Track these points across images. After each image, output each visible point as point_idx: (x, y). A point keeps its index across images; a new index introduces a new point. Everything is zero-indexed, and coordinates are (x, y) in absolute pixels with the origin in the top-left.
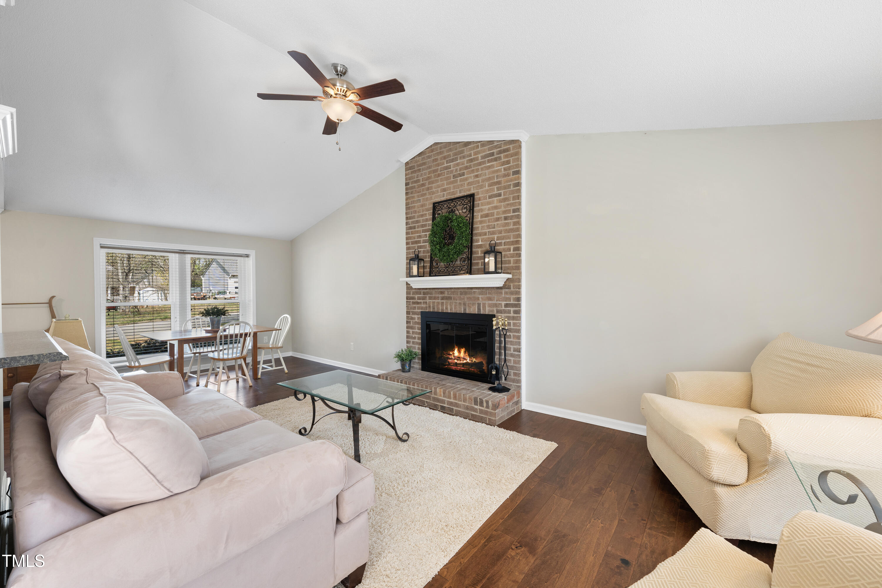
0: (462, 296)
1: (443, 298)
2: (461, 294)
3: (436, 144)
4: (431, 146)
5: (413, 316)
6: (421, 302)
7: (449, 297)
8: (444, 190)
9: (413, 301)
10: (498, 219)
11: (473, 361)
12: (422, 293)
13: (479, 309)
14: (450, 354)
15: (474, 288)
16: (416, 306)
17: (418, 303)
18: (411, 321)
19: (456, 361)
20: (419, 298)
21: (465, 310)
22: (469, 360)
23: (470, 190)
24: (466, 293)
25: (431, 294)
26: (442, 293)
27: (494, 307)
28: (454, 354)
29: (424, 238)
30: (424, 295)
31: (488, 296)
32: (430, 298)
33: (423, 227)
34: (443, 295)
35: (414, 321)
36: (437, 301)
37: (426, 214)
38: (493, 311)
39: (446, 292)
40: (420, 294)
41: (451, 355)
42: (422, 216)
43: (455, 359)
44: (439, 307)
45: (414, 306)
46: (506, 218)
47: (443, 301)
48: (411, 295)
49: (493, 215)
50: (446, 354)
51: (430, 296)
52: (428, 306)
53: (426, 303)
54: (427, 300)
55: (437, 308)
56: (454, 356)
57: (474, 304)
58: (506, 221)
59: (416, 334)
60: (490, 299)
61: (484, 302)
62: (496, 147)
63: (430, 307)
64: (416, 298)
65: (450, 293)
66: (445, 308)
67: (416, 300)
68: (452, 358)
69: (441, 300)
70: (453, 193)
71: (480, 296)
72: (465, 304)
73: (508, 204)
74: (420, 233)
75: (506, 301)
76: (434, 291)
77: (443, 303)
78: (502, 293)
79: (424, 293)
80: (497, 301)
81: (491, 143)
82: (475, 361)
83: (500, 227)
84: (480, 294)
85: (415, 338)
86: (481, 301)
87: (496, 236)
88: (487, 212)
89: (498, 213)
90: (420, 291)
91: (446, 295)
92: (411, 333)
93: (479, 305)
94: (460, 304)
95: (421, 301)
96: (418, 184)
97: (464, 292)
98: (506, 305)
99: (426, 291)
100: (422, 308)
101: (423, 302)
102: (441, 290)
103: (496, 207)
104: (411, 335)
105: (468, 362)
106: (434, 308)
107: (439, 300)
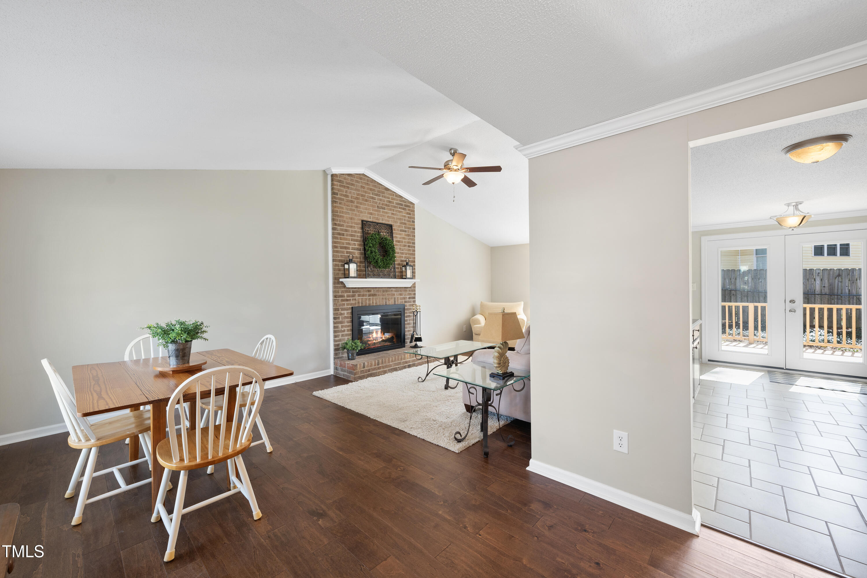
0: (384, 293)
1: (370, 295)
2: (383, 291)
3: (363, 175)
4: (360, 174)
5: (342, 312)
6: (350, 300)
7: (375, 294)
8: (371, 214)
9: (342, 298)
10: (405, 246)
11: (386, 338)
12: (351, 292)
13: (395, 301)
14: (369, 337)
15: (392, 287)
16: (346, 303)
17: (347, 300)
18: (340, 316)
19: (374, 341)
20: (348, 296)
21: (386, 303)
22: (384, 338)
23: (389, 221)
24: (387, 291)
25: (360, 292)
26: (369, 291)
27: (403, 299)
28: (372, 336)
29: (353, 246)
30: (354, 293)
31: (400, 293)
32: (359, 296)
33: (352, 237)
34: (370, 293)
35: (343, 316)
36: (364, 297)
37: (355, 227)
38: (402, 302)
39: (372, 291)
40: (350, 292)
41: (371, 337)
42: (351, 227)
43: (373, 340)
44: (367, 303)
45: (344, 303)
46: (409, 246)
47: (370, 297)
48: (340, 294)
49: (402, 242)
50: (367, 338)
51: (359, 294)
52: (357, 302)
53: (355, 299)
54: (356, 297)
55: (365, 303)
56: (373, 338)
57: (392, 298)
58: (409, 248)
59: (345, 327)
60: (401, 295)
61: (398, 297)
62: (404, 201)
63: (358, 303)
64: (346, 295)
65: (375, 291)
66: (371, 303)
67: (346, 298)
68: (371, 340)
69: (369, 296)
70: (377, 219)
71: (395, 293)
72: (386, 299)
73: (410, 239)
74: (349, 241)
75: (409, 295)
76: (362, 290)
77: (370, 299)
78: (407, 291)
79: (353, 292)
80: (404, 295)
81: (401, 197)
82: (388, 337)
83: (406, 251)
84: (396, 291)
85: (344, 331)
86: (396, 296)
87: (404, 256)
88: (399, 239)
89: (405, 242)
90: (350, 289)
91: (372, 293)
92: (340, 327)
93: (395, 298)
94: (383, 298)
95: (350, 298)
96: (346, 198)
97: (385, 290)
98: (409, 298)
99: (355, 290)
100: (351, 304)
101: (353, 299)
102: (369, 289)
103: (404, 238)
104: (340, 329)
105: (383, 339)
106: (362, 303)
107: (366, 297)
